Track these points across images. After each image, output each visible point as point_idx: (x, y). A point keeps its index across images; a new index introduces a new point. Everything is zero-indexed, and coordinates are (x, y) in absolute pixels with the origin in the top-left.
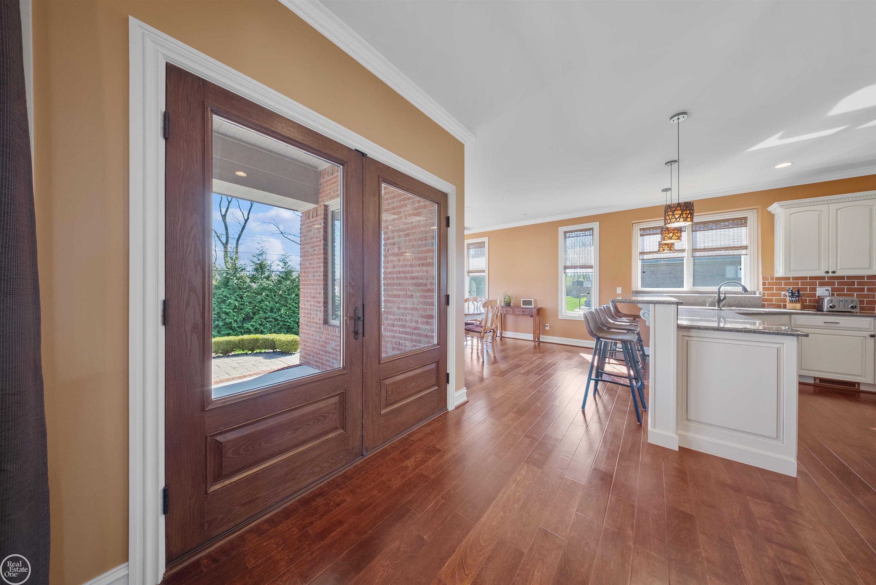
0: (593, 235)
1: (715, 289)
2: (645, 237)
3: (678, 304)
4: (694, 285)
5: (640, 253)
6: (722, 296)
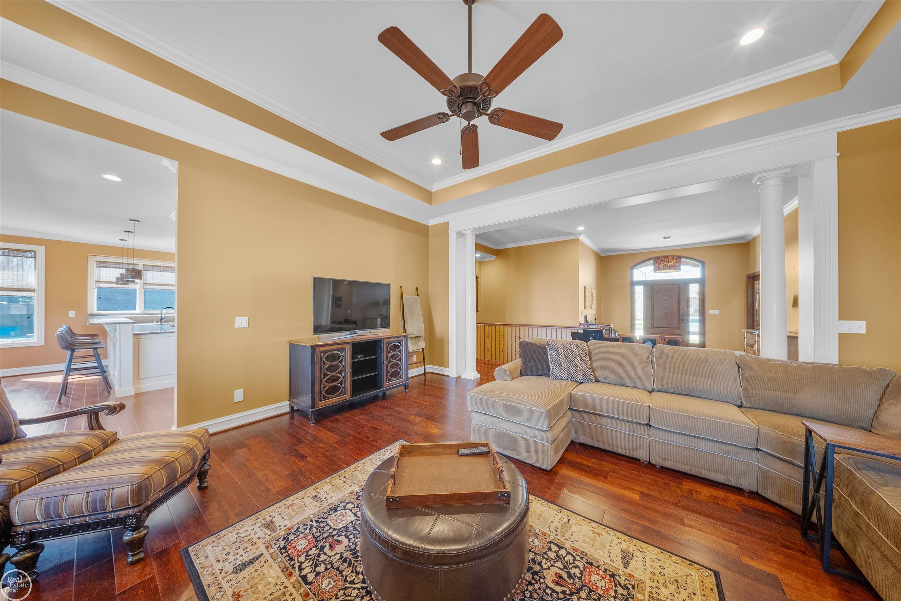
1: (159, 311)
2: (101, 268)
3: (133, 323)
4: (145, 308)
5: (96, 282)
6: (163, 316)
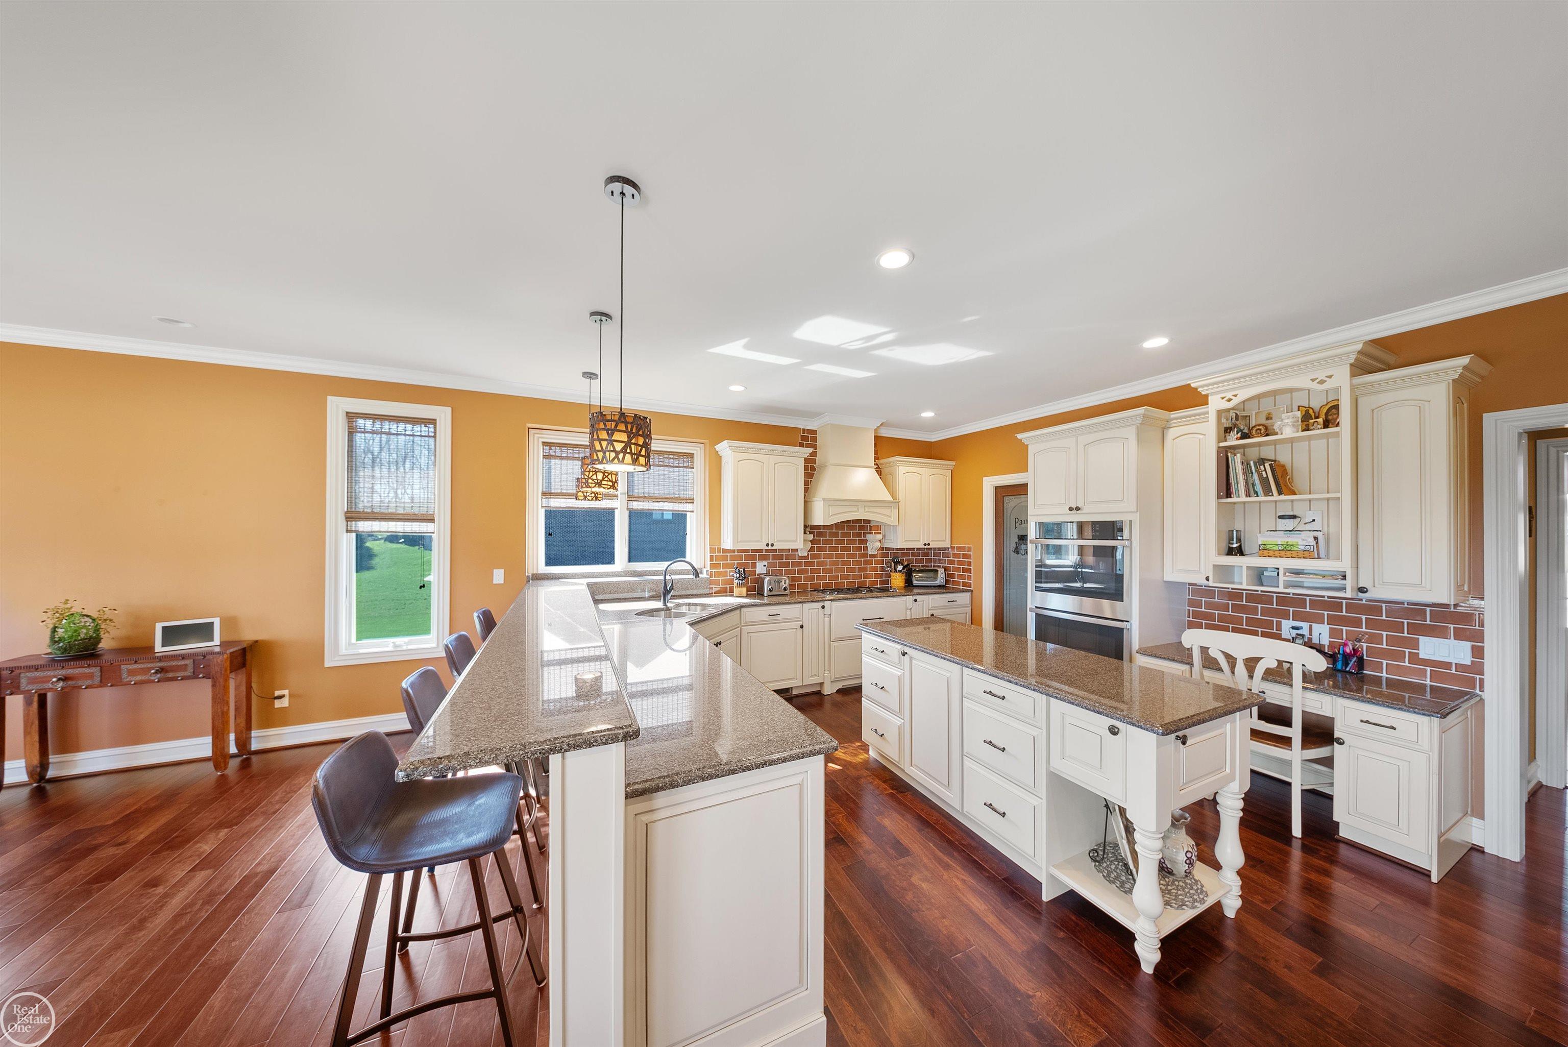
0: (435, 437)
2: (552, 460)
4: (630, 559)
5: (543, 493)
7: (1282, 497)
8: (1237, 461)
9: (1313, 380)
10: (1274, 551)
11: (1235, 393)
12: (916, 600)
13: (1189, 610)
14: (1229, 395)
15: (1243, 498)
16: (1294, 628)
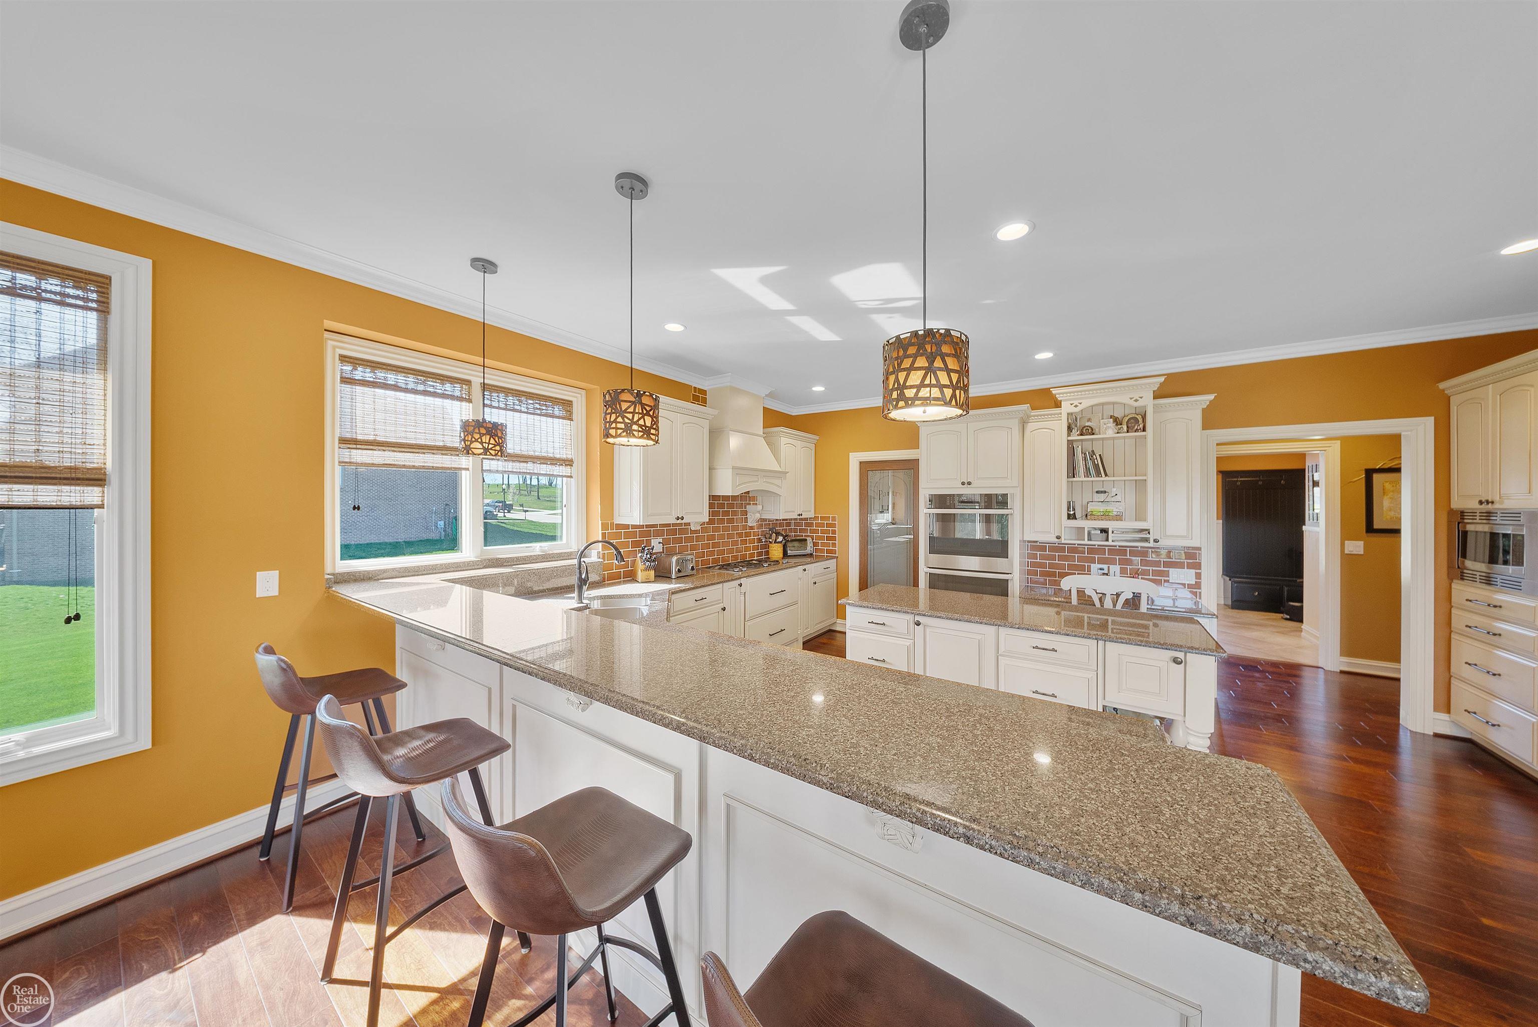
2: (358, 388)
7: (1107, 478)
8: (1078, 451)
9: (1131, 399)
10: (1098, 516)
11: (1080, 401)
12: (805, 570)
13: (1028, 562)
14: (1076, 403)
15: (1083, 479)
16: (1101, 569)
